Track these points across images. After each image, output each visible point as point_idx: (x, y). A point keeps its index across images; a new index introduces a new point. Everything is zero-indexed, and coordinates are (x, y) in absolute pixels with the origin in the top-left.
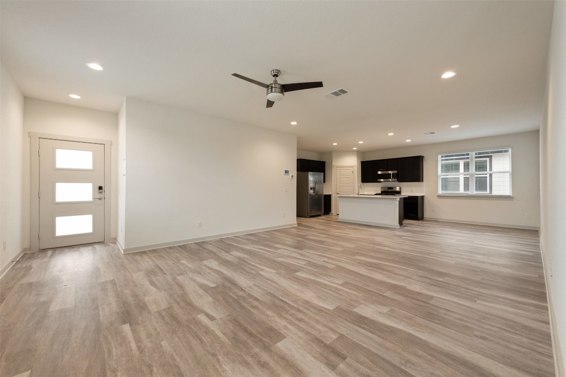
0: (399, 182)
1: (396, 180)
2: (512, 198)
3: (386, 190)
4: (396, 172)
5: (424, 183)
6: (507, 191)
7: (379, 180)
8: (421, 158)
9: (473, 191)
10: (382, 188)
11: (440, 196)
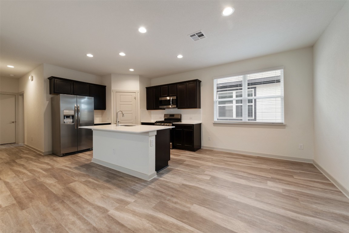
0: (179, 108)
1: (175, 106)
2: (285, 125)
3: (169, 117)
4: (175, 98)
5: (201, 109)
6: (279, 118)
7: (160, 107)
8: (198, 82)
9: (245, 118)
10: (165, 115)
11: (215, 124)
